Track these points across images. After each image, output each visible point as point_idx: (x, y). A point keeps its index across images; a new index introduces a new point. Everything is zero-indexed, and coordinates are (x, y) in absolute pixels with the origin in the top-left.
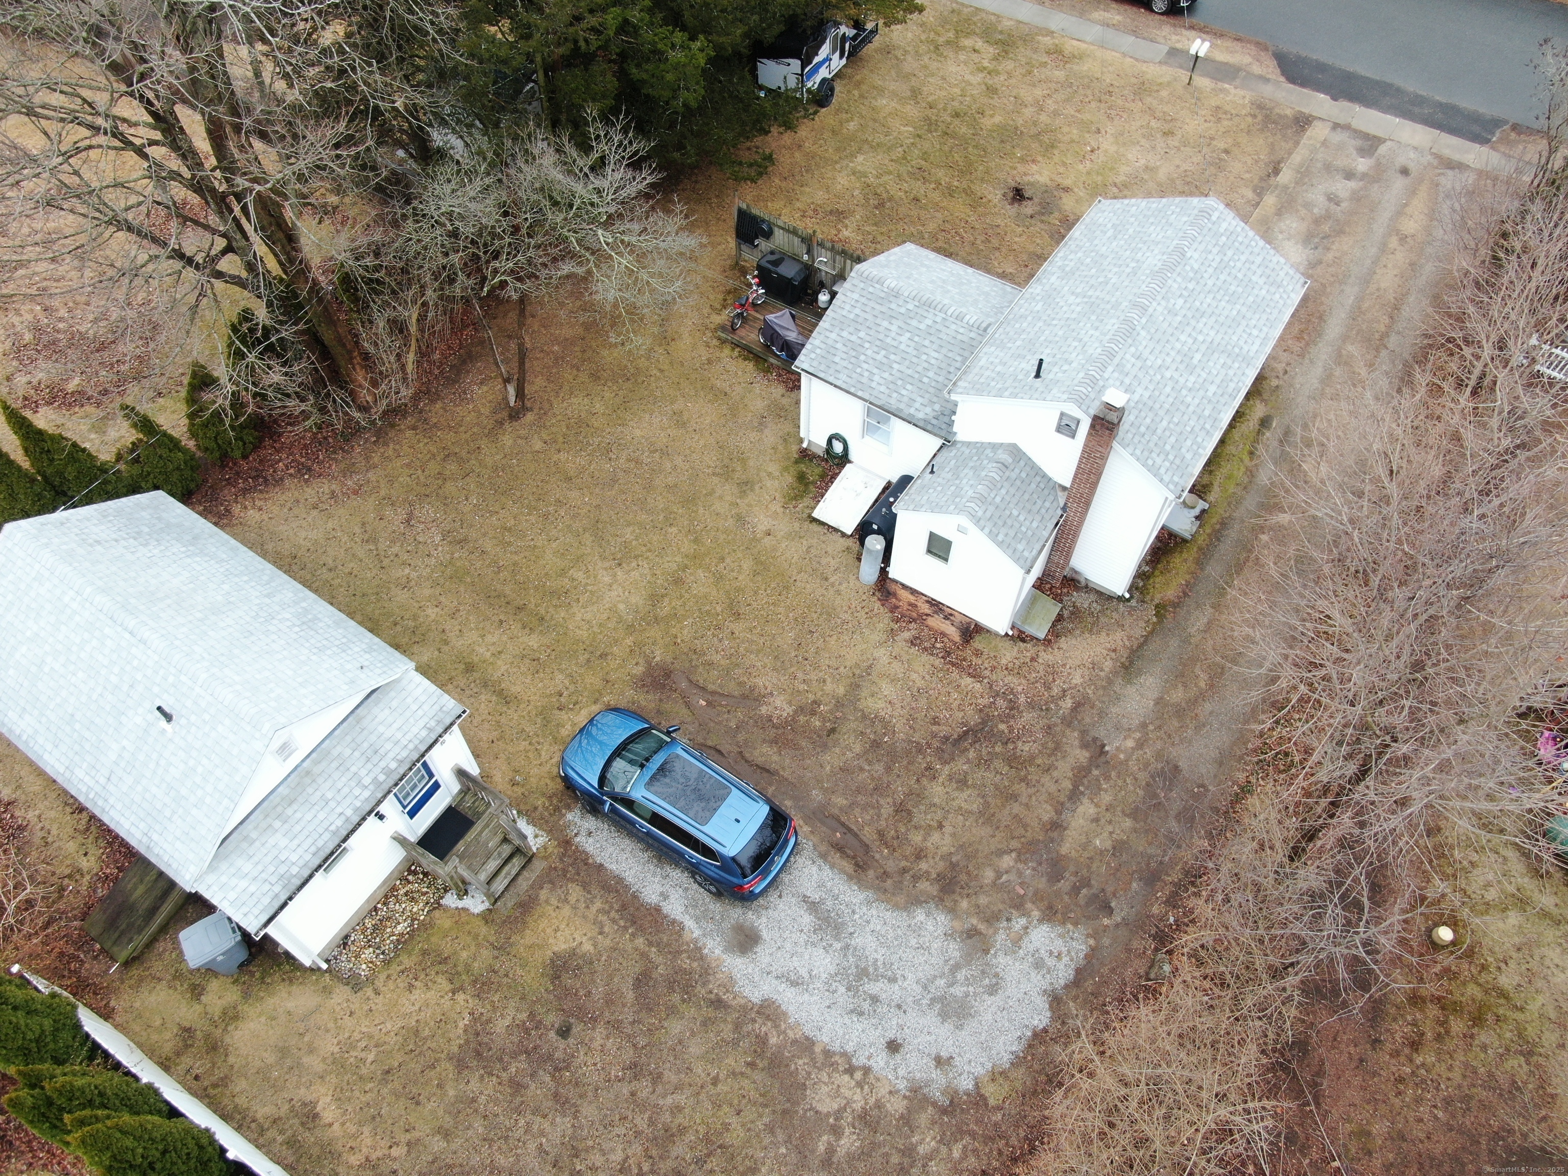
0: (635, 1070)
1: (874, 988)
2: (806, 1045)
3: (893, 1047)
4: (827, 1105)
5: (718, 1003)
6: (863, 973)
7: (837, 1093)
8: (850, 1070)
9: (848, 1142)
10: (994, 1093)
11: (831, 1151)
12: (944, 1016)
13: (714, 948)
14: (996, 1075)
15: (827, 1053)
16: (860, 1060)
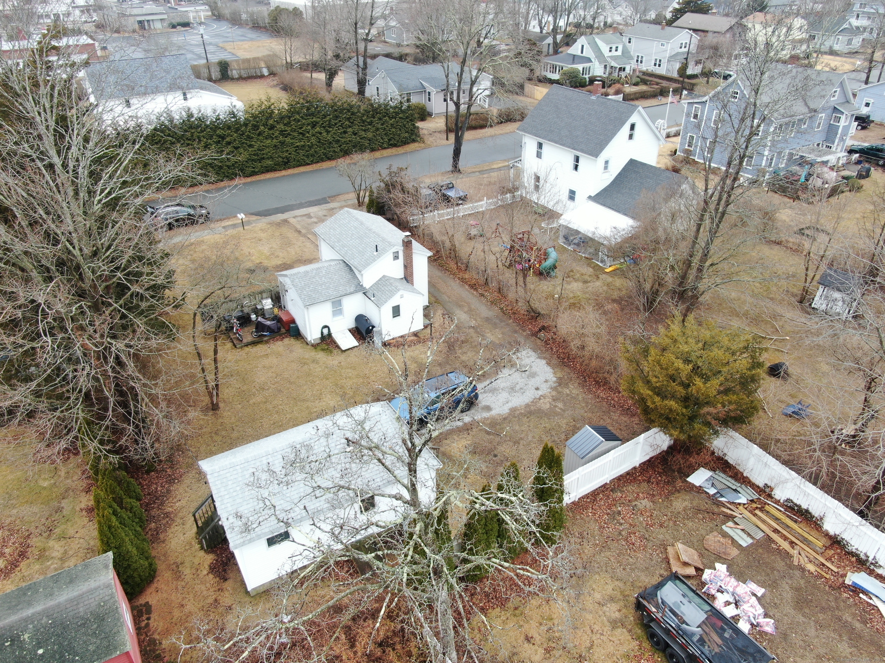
0: (517, 443)
1: (518, 387)
2: (527, 406)
3: (537, 389)
4: (548, 406)
5: (505, 419)
6: (512, 389)
7: (545, 404)
8: (540, 399)
9: (560, 405)
10: (559, 375)
11: (561, 409)
12: (533, 377)
13: (486, 415)
14: (555, 373)
15: (532, 402)
16: (538, 397)
